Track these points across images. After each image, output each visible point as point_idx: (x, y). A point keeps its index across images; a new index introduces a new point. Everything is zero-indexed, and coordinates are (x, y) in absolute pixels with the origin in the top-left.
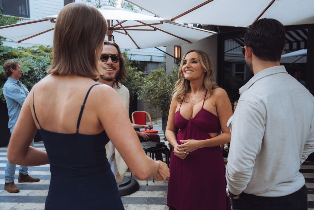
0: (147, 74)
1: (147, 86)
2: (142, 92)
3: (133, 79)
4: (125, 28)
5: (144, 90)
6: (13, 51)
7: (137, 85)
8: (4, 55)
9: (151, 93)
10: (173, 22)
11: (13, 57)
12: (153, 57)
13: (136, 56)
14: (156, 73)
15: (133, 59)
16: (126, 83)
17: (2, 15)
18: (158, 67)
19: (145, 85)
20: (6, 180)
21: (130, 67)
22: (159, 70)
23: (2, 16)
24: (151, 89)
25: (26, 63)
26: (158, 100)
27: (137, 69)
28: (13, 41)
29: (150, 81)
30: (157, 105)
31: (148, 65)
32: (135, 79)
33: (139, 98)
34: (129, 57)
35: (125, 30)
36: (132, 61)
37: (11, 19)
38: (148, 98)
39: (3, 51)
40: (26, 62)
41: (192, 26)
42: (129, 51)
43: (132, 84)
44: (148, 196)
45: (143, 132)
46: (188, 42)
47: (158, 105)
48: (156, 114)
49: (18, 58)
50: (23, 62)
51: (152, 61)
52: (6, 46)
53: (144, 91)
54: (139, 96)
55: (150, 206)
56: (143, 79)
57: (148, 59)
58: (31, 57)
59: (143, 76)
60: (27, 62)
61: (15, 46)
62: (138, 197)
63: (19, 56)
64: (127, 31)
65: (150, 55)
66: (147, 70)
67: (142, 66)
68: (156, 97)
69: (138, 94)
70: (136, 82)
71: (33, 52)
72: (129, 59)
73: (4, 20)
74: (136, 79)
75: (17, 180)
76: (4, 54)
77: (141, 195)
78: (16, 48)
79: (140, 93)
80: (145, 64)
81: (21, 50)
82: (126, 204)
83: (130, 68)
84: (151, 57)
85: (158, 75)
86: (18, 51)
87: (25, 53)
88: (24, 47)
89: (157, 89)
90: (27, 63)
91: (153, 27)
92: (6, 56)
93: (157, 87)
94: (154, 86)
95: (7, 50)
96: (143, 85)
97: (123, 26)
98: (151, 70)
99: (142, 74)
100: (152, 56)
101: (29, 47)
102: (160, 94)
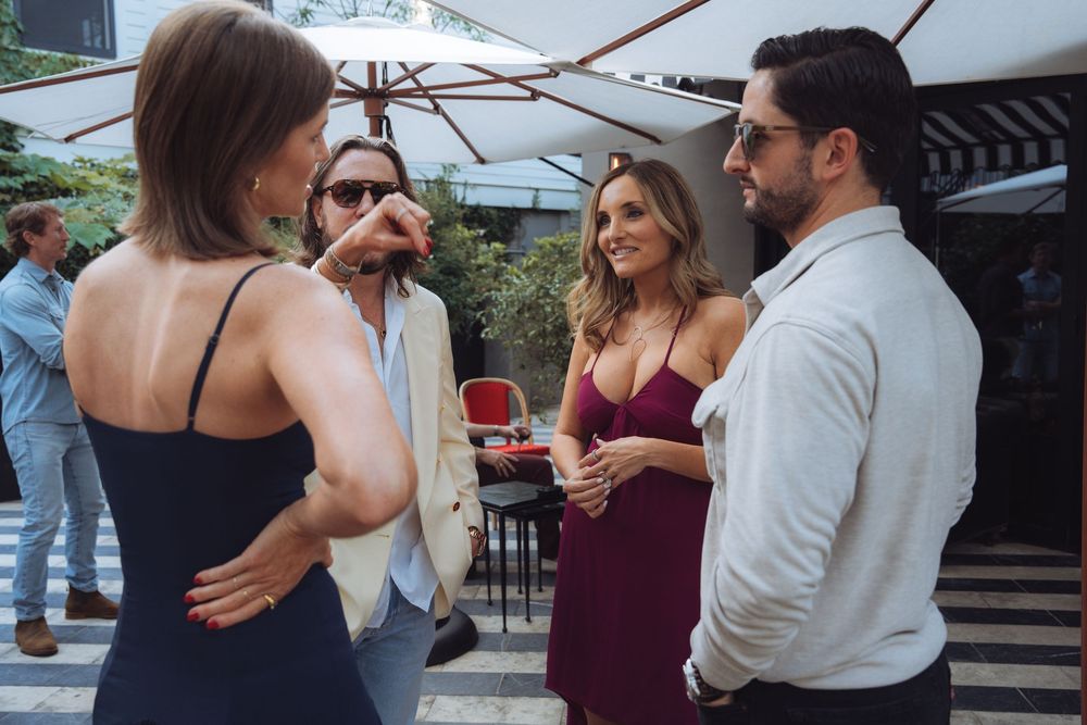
0: (521, 251)
1: (512, 292)
2: (496, 314)
3: (470, 271)
4: (431, 92)
5: (504, 306)
6: (58, 173)
7: (484, 289)
8: (26, 185)
9: (527, 315)
10: (588, 68)
11: (56, 194)
12: (541, 193)
13: (479, 189)
14: (552, 249)
15: (473, 198)
16: (446, 283)
17: (22, 49)
18: (559, 228)
19: (508, 290)
20: (19, 611)
21: (459, 227)
22: (562, 238)
23: (23, 53)
24: (528, 302)
25: (99, 213)
26: (551, 342)
27: (485, 235)
28: (48, 138)
29: (523, 277)
30: (547, 359)
31: (523, 221)
32: (477, 270)
33: (487, 333)
34: (459, 193)
35: (432, 98)
36: (470, 207)
37: (51, 61)
38: (518, 334)
39: (21, 173)
40: (98, 209)
41: (660, 82)
42: (455, 173)
43: (468, 287)
44: (504, 667)
45: (496, 449)
46: (648, 141)
47: (552, 356)
48: (543, 389)
49: (72, 196)
50: (89, 209)
51: (537, 206)
52: (34, 156)
53: (502, 310)
54: (487, 327)
55: (511, 701)
56: (506, 268)
57: (524, 200)
58: (118, 191)
59: (507, 258)
60: (103, 210)
61: (64, 155)
62: (473, 670)
63: (78, 189)
64: (437, 100)
65: (532, 186)
66: (519, 238)
67: (502, 223)
68: (544, 330)
69: (484, 320)
70: (480, 280)
71: (125, 176)
72: (459, 200)
73: (27, 67)
74: (480, 267)
75: (63, 612)
76: (26, 183)
77: (483, 667)
78: (69, 162)
79: (490, 317)
80: (513, 216)
81: (86, 168)
82: (427, 694)
83: (462, 232)
84: (534, 192)
85: (557, 256)
86: (74, 173)
87: (96, 180)
88: (96, 159)
89: (548, 304)
90: (104, 213)
91: (527, 87)
92: (33, 189)
93: (547, 294)
94: (538, 290)
95: (37, 170)
96: (500, 290)
97: (424, 85)
98: (536, 239)
99: (502, 252)
100: (537, 190)
101: (112, 160)
102: (557, 319)
